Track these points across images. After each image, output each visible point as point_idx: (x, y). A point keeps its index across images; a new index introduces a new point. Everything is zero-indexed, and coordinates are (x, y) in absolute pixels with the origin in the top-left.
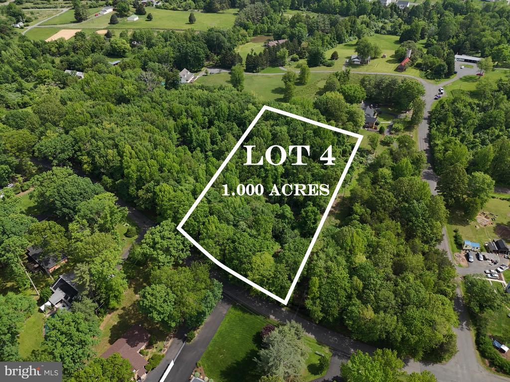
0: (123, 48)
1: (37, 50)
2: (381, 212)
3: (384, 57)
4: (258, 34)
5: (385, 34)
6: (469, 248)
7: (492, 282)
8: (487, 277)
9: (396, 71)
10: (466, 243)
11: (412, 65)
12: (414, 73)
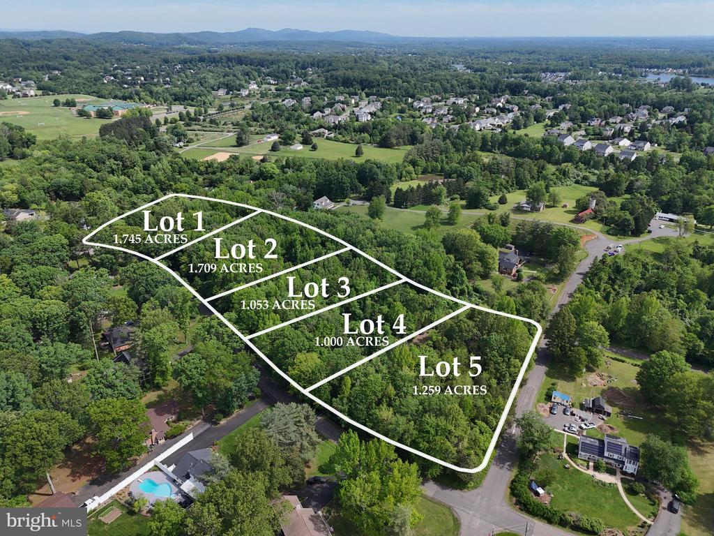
0: (271, 172)
1: (186, 168)
2: (457, 342)
3: (565, 206)
4: (429, 173)
5: (586, 185)
6: (558, 400)
7: (567, 435)
8: (564, 430)
9: (572, 221)
10: (554, 394)
11: (594, 218)
12: (593, 227)
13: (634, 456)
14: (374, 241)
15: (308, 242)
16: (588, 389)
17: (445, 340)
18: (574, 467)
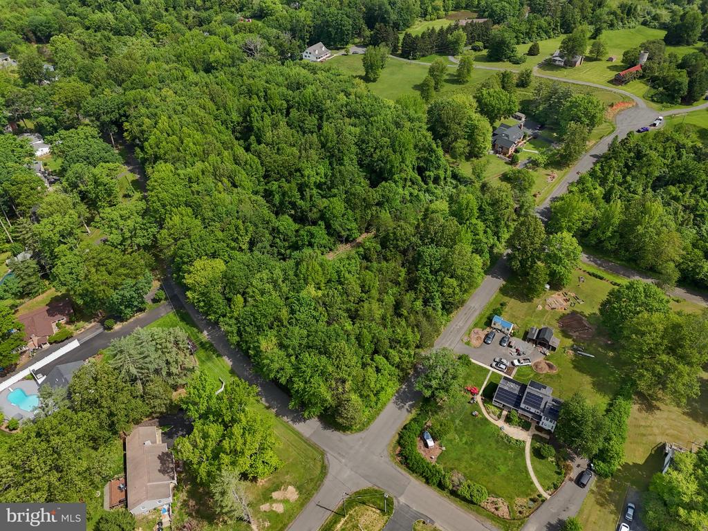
3: (611, 59)
4: (461, 8)
6: (498, 326)
7: (493, 372)
8: (491, 366)
9: (611, 82)
10: (496, 319)
11: (641, 77)
12: (637, 90)
13: (553, 413)
14: (344, 110)
15: (271, 108)
16: (544, 312)
17: (379, 247)
18: (483, 415)
